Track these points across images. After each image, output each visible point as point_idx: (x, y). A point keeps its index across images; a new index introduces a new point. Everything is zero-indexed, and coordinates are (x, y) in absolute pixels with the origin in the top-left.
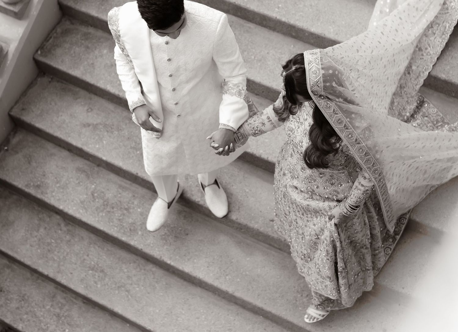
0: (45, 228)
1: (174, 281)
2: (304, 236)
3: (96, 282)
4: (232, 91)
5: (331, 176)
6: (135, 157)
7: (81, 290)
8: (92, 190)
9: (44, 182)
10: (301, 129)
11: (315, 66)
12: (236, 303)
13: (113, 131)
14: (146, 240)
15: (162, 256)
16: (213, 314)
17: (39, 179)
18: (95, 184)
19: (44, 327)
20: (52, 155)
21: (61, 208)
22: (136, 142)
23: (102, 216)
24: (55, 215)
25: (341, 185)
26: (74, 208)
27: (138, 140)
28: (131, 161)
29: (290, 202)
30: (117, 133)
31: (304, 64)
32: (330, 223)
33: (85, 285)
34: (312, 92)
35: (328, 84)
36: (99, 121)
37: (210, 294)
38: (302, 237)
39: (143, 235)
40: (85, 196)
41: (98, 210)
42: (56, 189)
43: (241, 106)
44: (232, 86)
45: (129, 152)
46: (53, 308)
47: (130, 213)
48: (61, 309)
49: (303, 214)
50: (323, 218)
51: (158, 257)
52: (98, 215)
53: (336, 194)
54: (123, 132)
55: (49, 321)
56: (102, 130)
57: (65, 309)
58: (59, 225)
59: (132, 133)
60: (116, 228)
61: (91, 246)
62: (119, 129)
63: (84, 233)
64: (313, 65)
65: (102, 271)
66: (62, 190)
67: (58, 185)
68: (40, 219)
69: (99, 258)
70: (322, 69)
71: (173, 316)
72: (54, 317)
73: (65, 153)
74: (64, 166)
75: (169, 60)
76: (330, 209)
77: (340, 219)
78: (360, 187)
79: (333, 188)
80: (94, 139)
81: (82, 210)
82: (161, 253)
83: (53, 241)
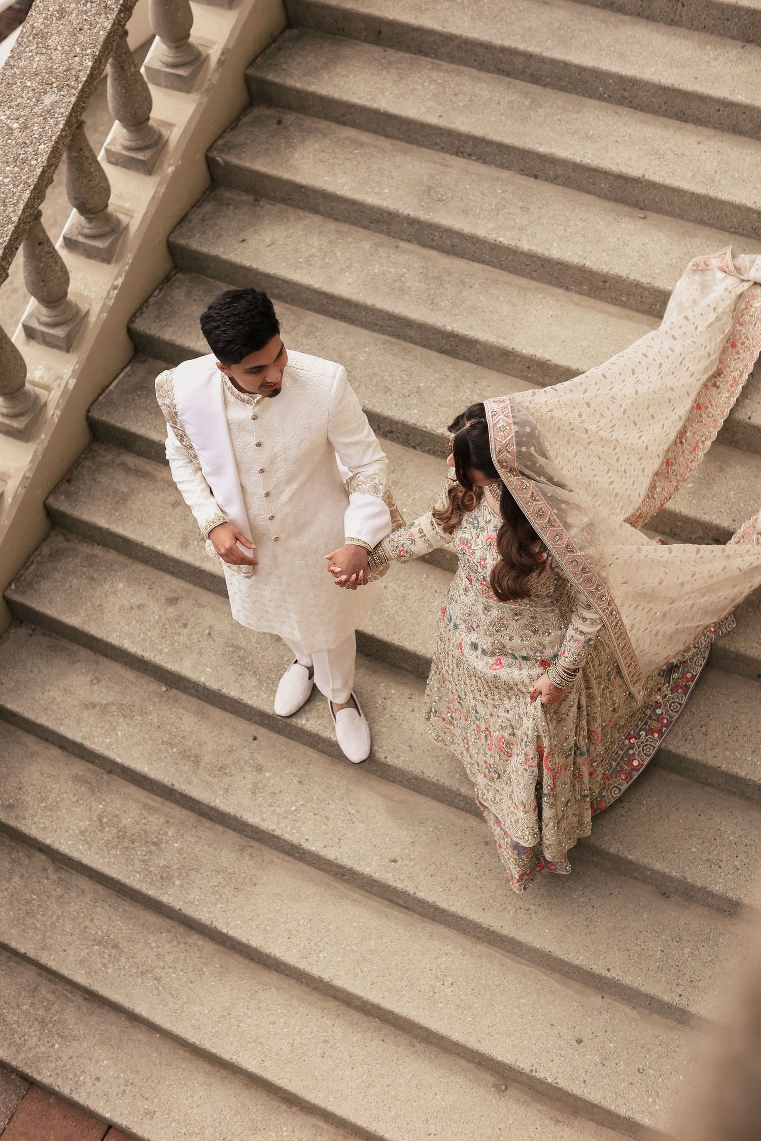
0: (22, 876)
1: (233, 961)
2: (490, 732)
3: (104, 965)
4: (364, 486)
5: (532, 618)
6: (169, 758)
7: (80, 978)
8: (98, 812)
9: (20, 799)
10: (483, 539)
11: (503, 420)
12: (335, 998)
13: (134, 716)
14: (188, 894)
15: (214, 920)
16: (298, 1015)
17: (12, 794)
18: (104, 803)
19: (18, 1041)
20: (33, 754)
21: (48, 842)
22: (170, 734)
23: (115, 856)
24: (38, 854)
25: (549, 633)
26: (70, 842)
27: (175, 730)
28: (163, 764)
29: (466, 675)
30: (140, 718)
31: (485, 417)
32: (533, 704)
33: (88, 970)
34: (499, 462)
35: (524, 449)
36: (110, 699)
37: (293, 982)
38: (486, 736)
39: (182, 886)
40: (88, 823)
41: (109, 845)
42: (39, 811)
43: (378, 509)
44: (363, 479)
45: (160, 750)
46: (34, 1009)
47: (161, 850)
48: (47, 1009)
49: (486, 696)
50: (521, 699)
51: (208, 923)
52: (108, 854)
53: (541, 648)
54: (150, 717)
55: (27, 1030)
56: (115, 714)
57: (53, 1011)
58: (45, 870)
59: (165, 719)
60: (138, 876)
61: (97, 904)
62: (143, 713)
63: (86, 884)
64: (499, 418)
65: (116, 946)
66: (49, 813)
67: (43, 805)
68: (14, 861)
69: (109, 925)
70: (515, 423)
71: (232, 1020)
72: (36, 1023)
73: (55, 752)
74: (53, 773)
75: (259, 445)
76: (532, 680)
77: (551, 694)
78: (578, 636)
79: (536, 638)
80: (102, 728)
81: (83, 845)
82: (212, 915)
83: (34, 897)
